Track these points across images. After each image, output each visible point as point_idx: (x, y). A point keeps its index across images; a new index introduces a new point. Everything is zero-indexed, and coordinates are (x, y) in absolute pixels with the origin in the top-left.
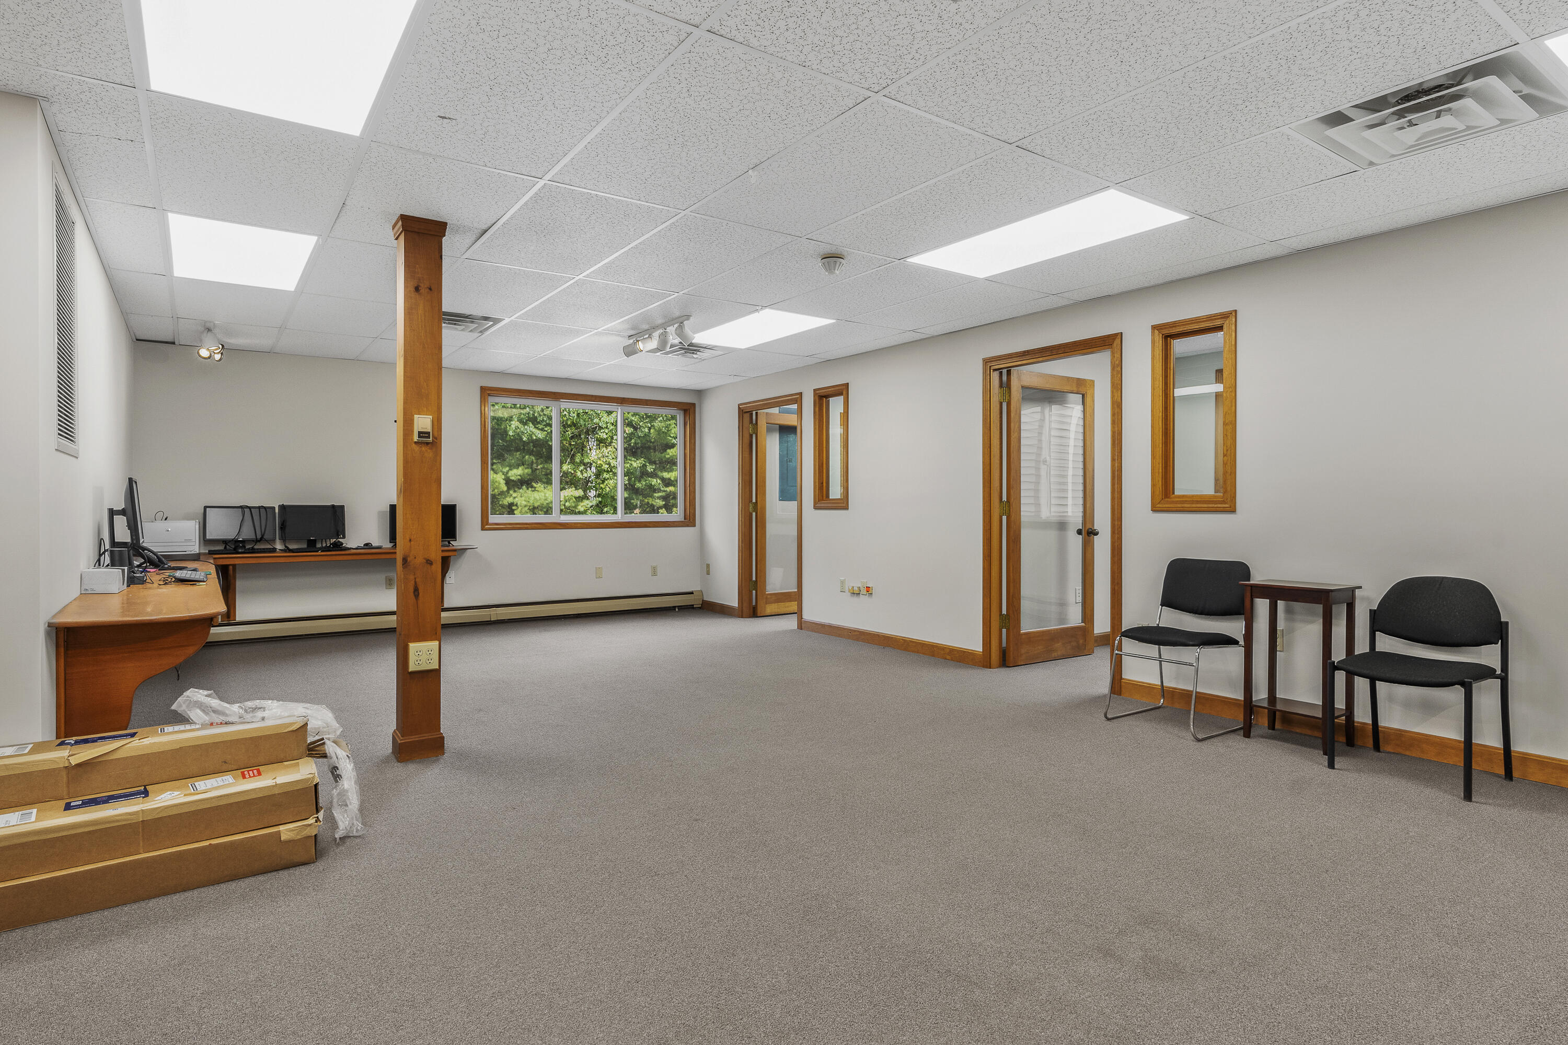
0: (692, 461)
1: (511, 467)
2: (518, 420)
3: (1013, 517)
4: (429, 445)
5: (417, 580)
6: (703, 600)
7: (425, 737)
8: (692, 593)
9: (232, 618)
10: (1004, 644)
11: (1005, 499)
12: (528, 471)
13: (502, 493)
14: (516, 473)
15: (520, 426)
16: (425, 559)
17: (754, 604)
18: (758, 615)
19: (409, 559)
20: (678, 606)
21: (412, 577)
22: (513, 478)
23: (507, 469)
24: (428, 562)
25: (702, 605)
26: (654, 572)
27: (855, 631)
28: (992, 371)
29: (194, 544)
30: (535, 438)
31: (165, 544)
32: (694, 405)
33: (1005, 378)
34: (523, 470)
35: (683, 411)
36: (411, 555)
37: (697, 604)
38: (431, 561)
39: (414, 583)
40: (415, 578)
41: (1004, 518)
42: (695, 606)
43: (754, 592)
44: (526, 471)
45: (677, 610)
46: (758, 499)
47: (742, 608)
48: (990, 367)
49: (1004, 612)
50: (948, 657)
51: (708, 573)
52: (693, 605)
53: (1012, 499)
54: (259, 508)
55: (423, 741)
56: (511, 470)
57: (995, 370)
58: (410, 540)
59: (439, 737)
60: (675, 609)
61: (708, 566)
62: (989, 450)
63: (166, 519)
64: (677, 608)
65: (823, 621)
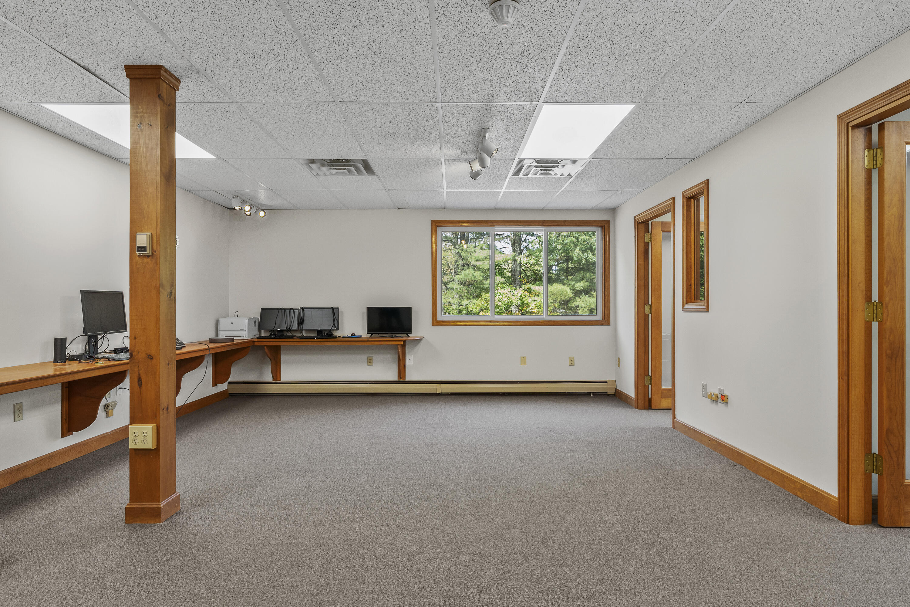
0: (607, 269)
1: (576, 281)
2: (580, 250)
3: (888, 323)
4: (150, 258)
5: (140, 372)
6: (616, 389)
7: (146, 505)
8: (606, 382)
9: (278, 379)
10: (875, 491)
11: (875, 297)
12: (587, 284)
13: (570, 299)
14: (579, 286)
15: (580, 253)
16: (146, 354)
17: (650, 397)
18: (653, 408)
19: (134, 354)
20: (593, 393)
21: (136, 369)
22: (577, 289)
23: (574, 282)
24: (150, 357)
25: (615, 392)
26: (572, 362)
27: (714, 440)
28: (850, 129)
29: (245, 332)
30: (591, 261)
31: (233, 332)
32: (609, 222)
33: (875, 137)
34: (584, 283)
35: (601, 228)
36: (136, 350)
37: (611, 391)
38: (152, 357)
39: (138, 375)
40: (139, 370)
41: (875, 325)
42: (608, 393)
43: (650, 386)
44: (586, 284)
45: (592, 395)
46: (653, 302)
47: (637, 400)
48: (848, 123)
49: (875, 449)
50: (799, 494)
51: (619, 366)
52: (607, 392)
53: (887, 299)
54: (290, 309)
55: (144, 508)
56: (576, 283)
57: (855, 127)
58: (135, 338)
59: (157, 507)
60: (590, 395)
61: (619, 359)
62: (846, 233)
63: (237, 316)
64: (592, 394)
65: (690, 424)
